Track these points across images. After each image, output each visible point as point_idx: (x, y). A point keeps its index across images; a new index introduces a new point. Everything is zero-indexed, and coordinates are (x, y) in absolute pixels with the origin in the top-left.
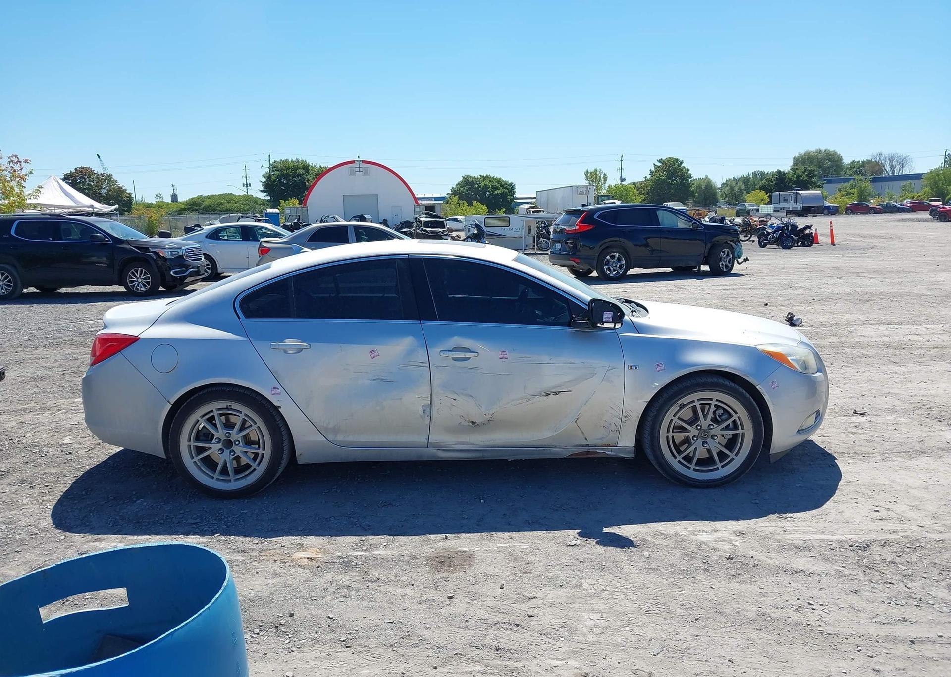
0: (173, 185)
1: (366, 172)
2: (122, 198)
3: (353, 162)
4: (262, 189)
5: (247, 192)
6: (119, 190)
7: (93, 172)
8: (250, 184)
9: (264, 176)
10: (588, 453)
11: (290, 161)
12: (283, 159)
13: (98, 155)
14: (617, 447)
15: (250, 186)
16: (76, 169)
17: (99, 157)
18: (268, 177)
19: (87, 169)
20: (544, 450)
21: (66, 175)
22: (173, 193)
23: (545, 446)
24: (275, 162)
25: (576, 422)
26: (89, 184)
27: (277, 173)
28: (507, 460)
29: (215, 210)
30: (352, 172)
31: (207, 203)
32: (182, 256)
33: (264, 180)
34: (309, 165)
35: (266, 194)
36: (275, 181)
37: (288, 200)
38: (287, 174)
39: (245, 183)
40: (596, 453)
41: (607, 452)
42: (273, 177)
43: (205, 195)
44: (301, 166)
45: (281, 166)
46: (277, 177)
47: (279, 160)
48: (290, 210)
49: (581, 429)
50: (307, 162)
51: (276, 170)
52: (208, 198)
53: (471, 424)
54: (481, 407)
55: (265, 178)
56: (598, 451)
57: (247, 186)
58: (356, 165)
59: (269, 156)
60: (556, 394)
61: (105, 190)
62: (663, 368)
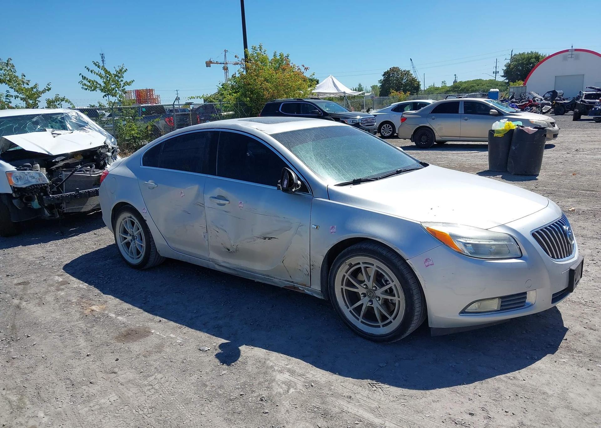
0: (455, 75)
1: (577, 58)
2: (414, 84)
3: (567, 51)
4: (503, 75)
5: (495, 78)
6: (413, 80)
7: (399, 70)
8: (498, 72)
9: (505, 66)
10: (295, 288)
11: (526, 54)
12: (521, 52)
13: (411, 59)
14: (310, 288)
15: (498, 73)
16: (390, 69)
17: (411, 60)
18: (508, 66)
19: (396, 68)
20: (268, 279)
21: (385, 72)
22: (455, 80)
23: (268, 276)
24: (515, 55)
25: (283, 262)
26: (397, 77)
27: (515, 63)
28: (254, 281)
29: (468, 90)
30: (565, 59)
31: (464, 86)
32: (359, 123)
33: (505, 68)
34: (540, 55)
35: (505, 78)
36: (513, 69)
37: (516, 82)
38: (523, 63)
39: (495, 71)
40: (298, 288)
41: (305, 291)
42: (512, 66)
43: (464, 81)
44: (534, 56)
45: (519, 58)
46: (515, 66)
47: (518, 53)
48: (513, 89)
49: (286, 269)
50: (539, 53)
51: (515, 61)
52: (465, 82)
53: (227, 250)
54: (231, 240)
55: (506, 67)
56: (299, 288)
57: (496, 73)
58: (569, 53)
59: (512, 51)
60: (269, 239)
61: (405, 80)
62: (335, 230)
